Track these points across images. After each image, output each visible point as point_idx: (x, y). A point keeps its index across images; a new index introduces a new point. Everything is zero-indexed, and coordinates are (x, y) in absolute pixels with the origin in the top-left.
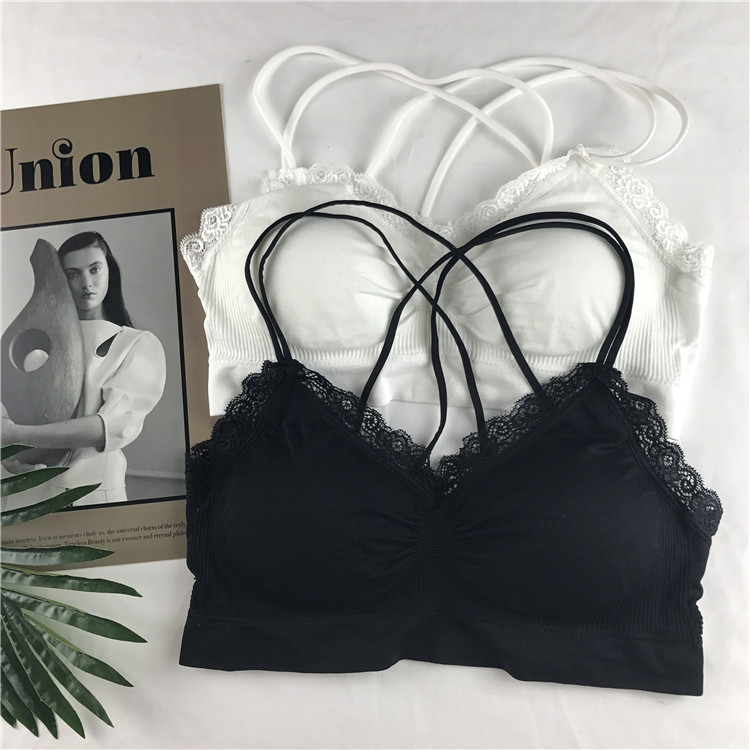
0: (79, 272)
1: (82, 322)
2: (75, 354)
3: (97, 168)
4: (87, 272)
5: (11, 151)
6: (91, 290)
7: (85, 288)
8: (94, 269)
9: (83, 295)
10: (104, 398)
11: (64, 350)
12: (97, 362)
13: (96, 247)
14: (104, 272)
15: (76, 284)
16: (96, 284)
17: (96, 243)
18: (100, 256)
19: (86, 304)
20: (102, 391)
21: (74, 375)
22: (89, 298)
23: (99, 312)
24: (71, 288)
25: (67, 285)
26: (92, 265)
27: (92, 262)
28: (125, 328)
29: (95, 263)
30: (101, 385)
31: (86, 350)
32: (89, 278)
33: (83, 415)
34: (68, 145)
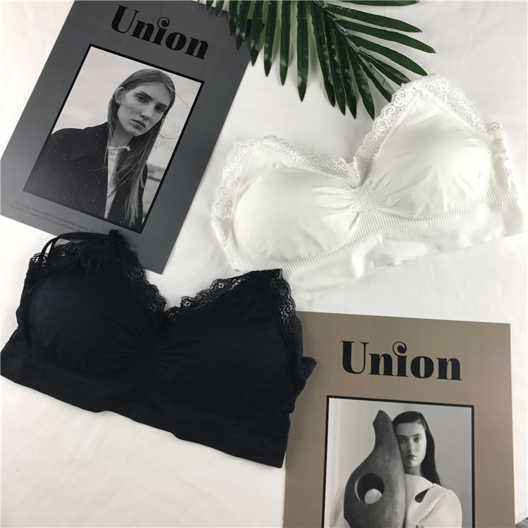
0: (406, 439)
1: (407, 476)
2: (400, 497)
3: (422, 368)
4: (412, 440)
5: (365, 344)
6: (413, 453)
7: (409, 451)
8: (417, 439)
9: (407, 457)
11: (392, 493)
12: (415, 506)
13: (419, 423)
14: (423, 442)
15: (404, 447)
16: (417, 450)
17: (419, 421)
18: (421, 430)
19: (410, 463)
21: (398, 512)
22: (412, 459)
23: (418, 471)
24: (400, 449)
25: (398, 447)
26: (415, 436)
27: (416, 433)
28: (435, 484)
29: (418, 435)
30: (416, 523)
31: (408, 496)
32: (413, 445)
34: (404, 347)
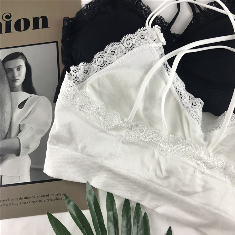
0: (12, 70)
1: (12, 92)
2: (8, 108)
3: (23, 25)
4: (15, 70)
6: (17, 78)
7: (14, 77)
8: (19, 68)
9: (13, 80)
10: (21, 129)
12: (18, 111)
13: (20, 59)
14: (24, 70)
15: (10, 75)
16: (19, 75)
17: (21, 57)
18: (21, 62)
19: (14, 84)
20: (20, 125)
22: (16, 82)
23: (20, 88)
24: (7, 77)
26: (18, 67)
27: (18, 65)
28: (32, 95)
30: (19, 123)
31: (13, 106)
32: (16, 73)
33: (10, 137)
34: (10, 15)
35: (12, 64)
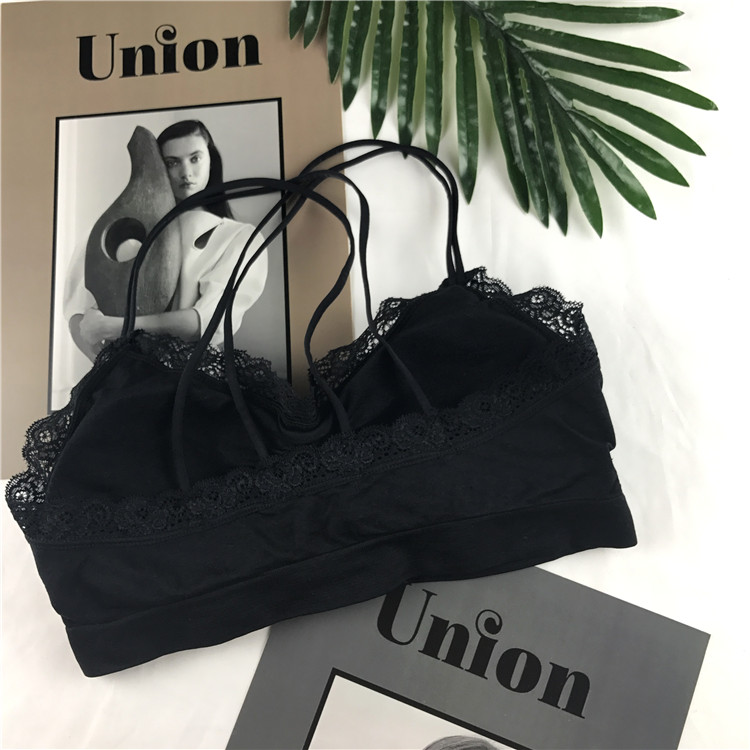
0: (178, 161)
2: (172, 245)
3: (202, 55)
4: (187, 162)
5: (113, 36)
6: (190, 179)
7: (184, 177)
8: (194, 158)
9: (182, 185)
10: (201, 292)
11: (160, 241)
12: (194, 255)
13: (197, 135)
14: (205, 161)
15: (175, 173)
16: (196, 174)
18: (199, 144)
20: (199, 285)
21: (170, 267)
22: (188, 188)
24: (170, 177)
25: (165, 174)
26: (192, 154)
27: (193, 151)
28: (225, 219)
29: (196, 152)
30: (198, 278)
31: (183, 242)
32: (189, 167)
33: (178, 308)
34: (172, 31)
35: (180, 147)
